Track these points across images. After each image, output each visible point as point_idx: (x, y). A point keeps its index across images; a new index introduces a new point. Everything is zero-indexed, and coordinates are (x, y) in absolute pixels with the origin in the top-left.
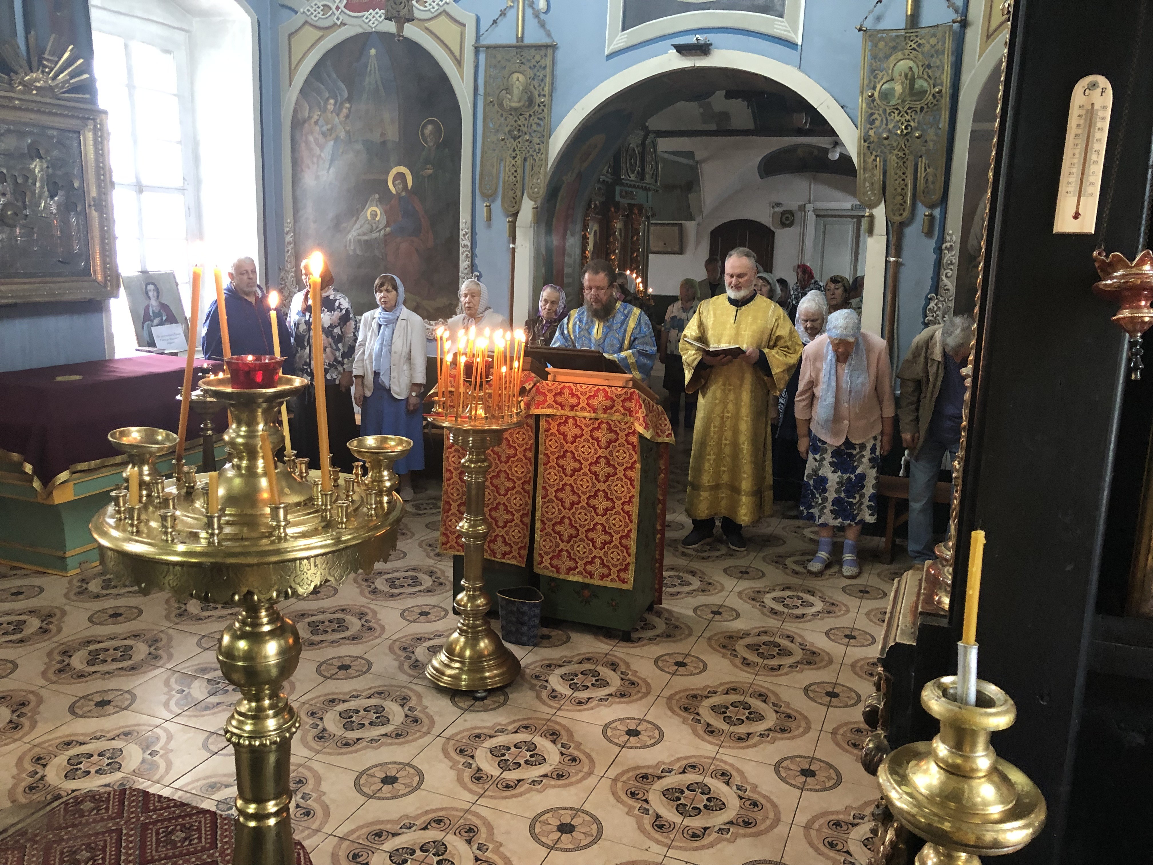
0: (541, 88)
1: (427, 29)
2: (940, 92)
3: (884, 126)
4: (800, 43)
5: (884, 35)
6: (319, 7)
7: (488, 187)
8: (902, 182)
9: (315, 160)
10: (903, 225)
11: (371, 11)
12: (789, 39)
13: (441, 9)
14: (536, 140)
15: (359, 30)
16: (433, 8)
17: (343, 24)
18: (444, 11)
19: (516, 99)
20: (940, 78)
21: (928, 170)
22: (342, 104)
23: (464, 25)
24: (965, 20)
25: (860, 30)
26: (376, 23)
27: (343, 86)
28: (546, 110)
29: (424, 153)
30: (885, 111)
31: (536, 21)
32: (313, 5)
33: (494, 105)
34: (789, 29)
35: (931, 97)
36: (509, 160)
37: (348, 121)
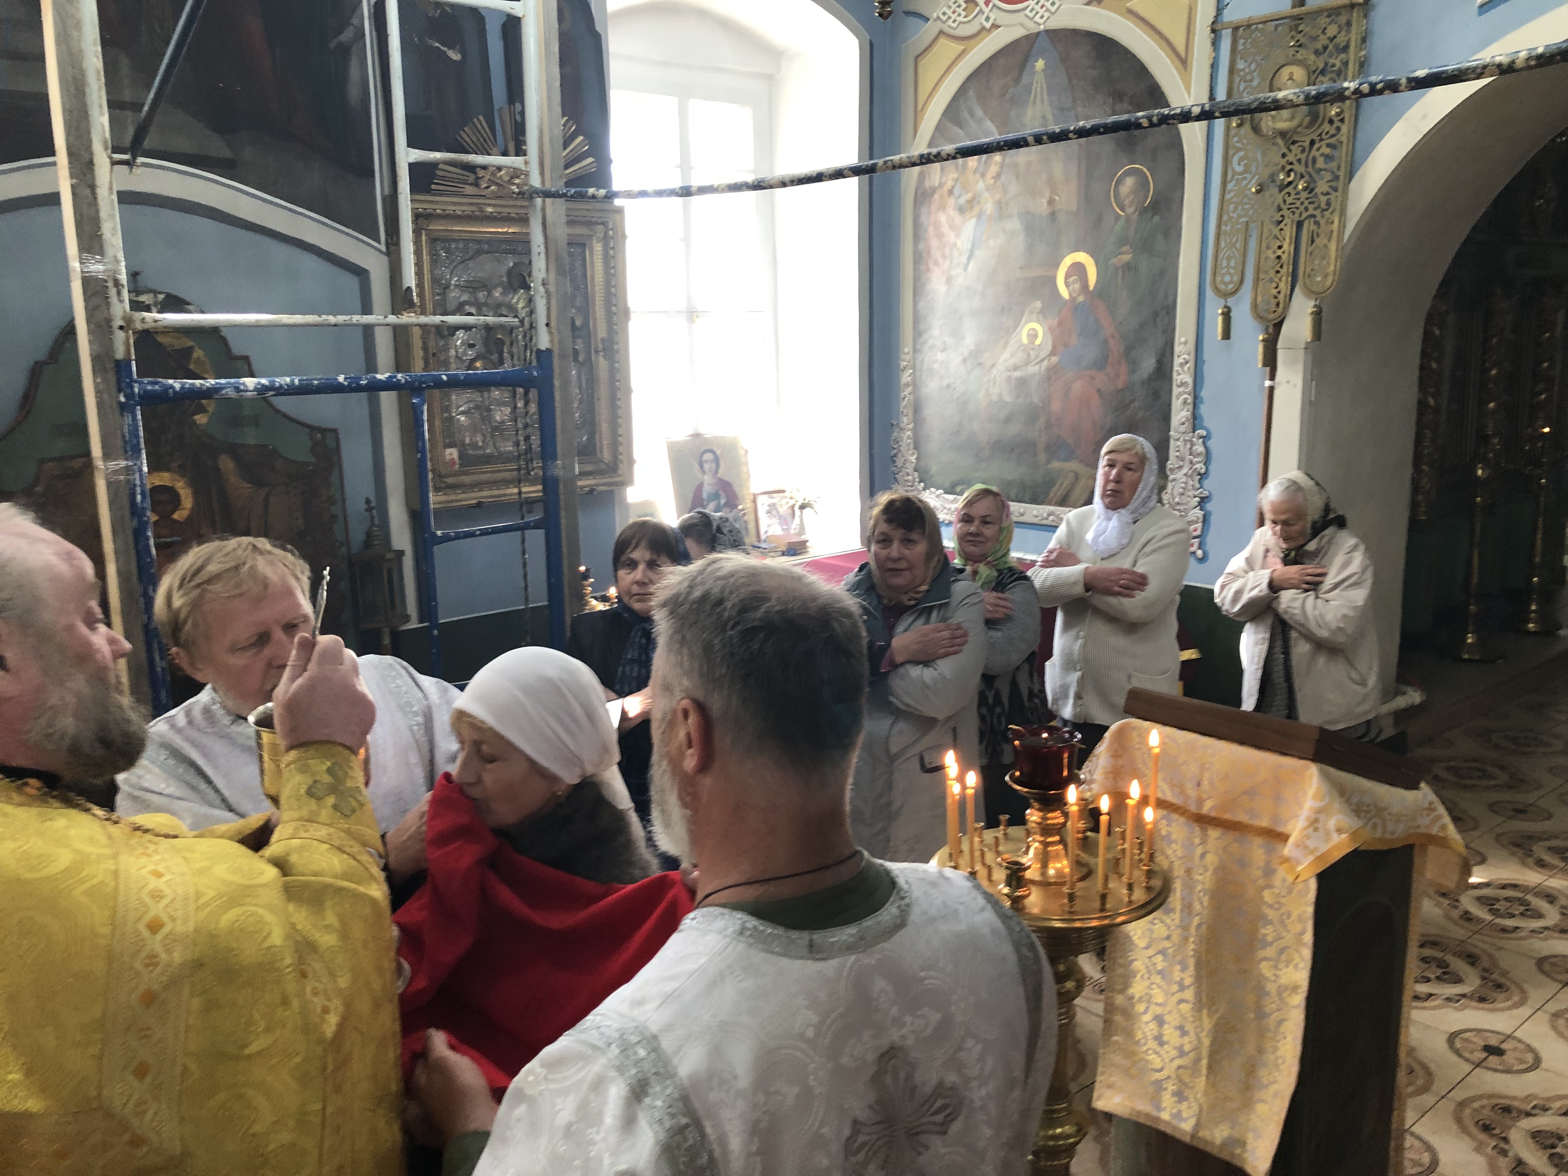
1: (1131, 13)
6: (959, 6)
7: (1227, 278)
9: (947, 251)
15: (1019, 33)
17: (995, 26)
19: (1285, 116)
26: (1047, 15)
28: (1344, 129)
29: (1118, 227)
36: (1268, 225)
37: (998, 183)
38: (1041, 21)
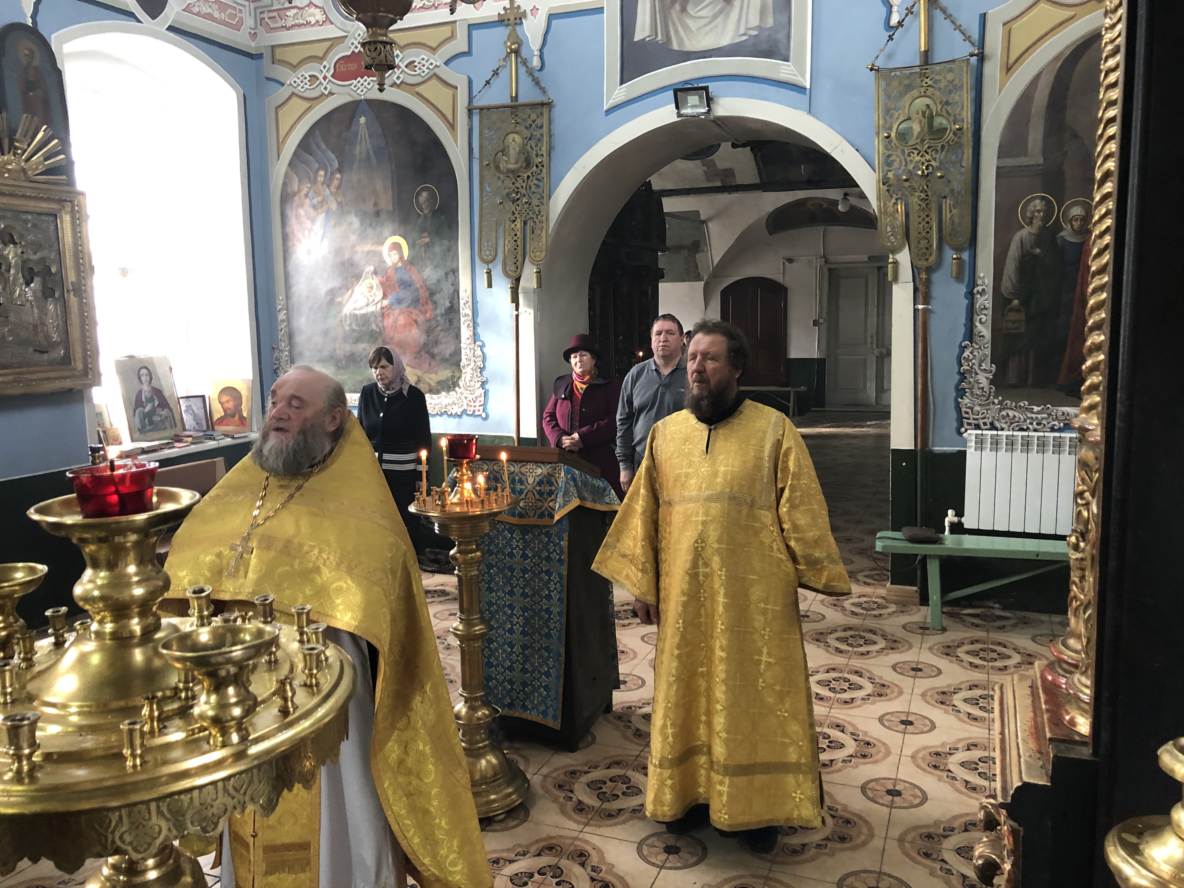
0: (538, 148)
1: (418, 94)
2: (960, 129)
3: (903, 168)
4: (808, 87)
5: (898, 73)
6: (305, 78)
7: (488, 253)
8: (926, 225)
9: (306, 233)
10: (930, 270)
11: (359, 79)
12: (795, 82)
13: (432, 73)
14: (535, 202)
15: (348, 99)
16: (424, 72)
17: (331, 94)
18: (435, 74)
19: (513, 161)
20: (960, 115)
21: (954, 211)
22: (333, 174)
23: (456, 88)
24: (983, 53)
25: (872, 70)
26: (365, 90)
27: (333, 156)
28: (544, 171)
29: (420, 221)
30: (903, 152)
31: (531, 79)
32: (299, 76)
34: (796, 73)
35: (951, 135)
36: (508, 223)
37: (340, 192)
38: (362, 94)
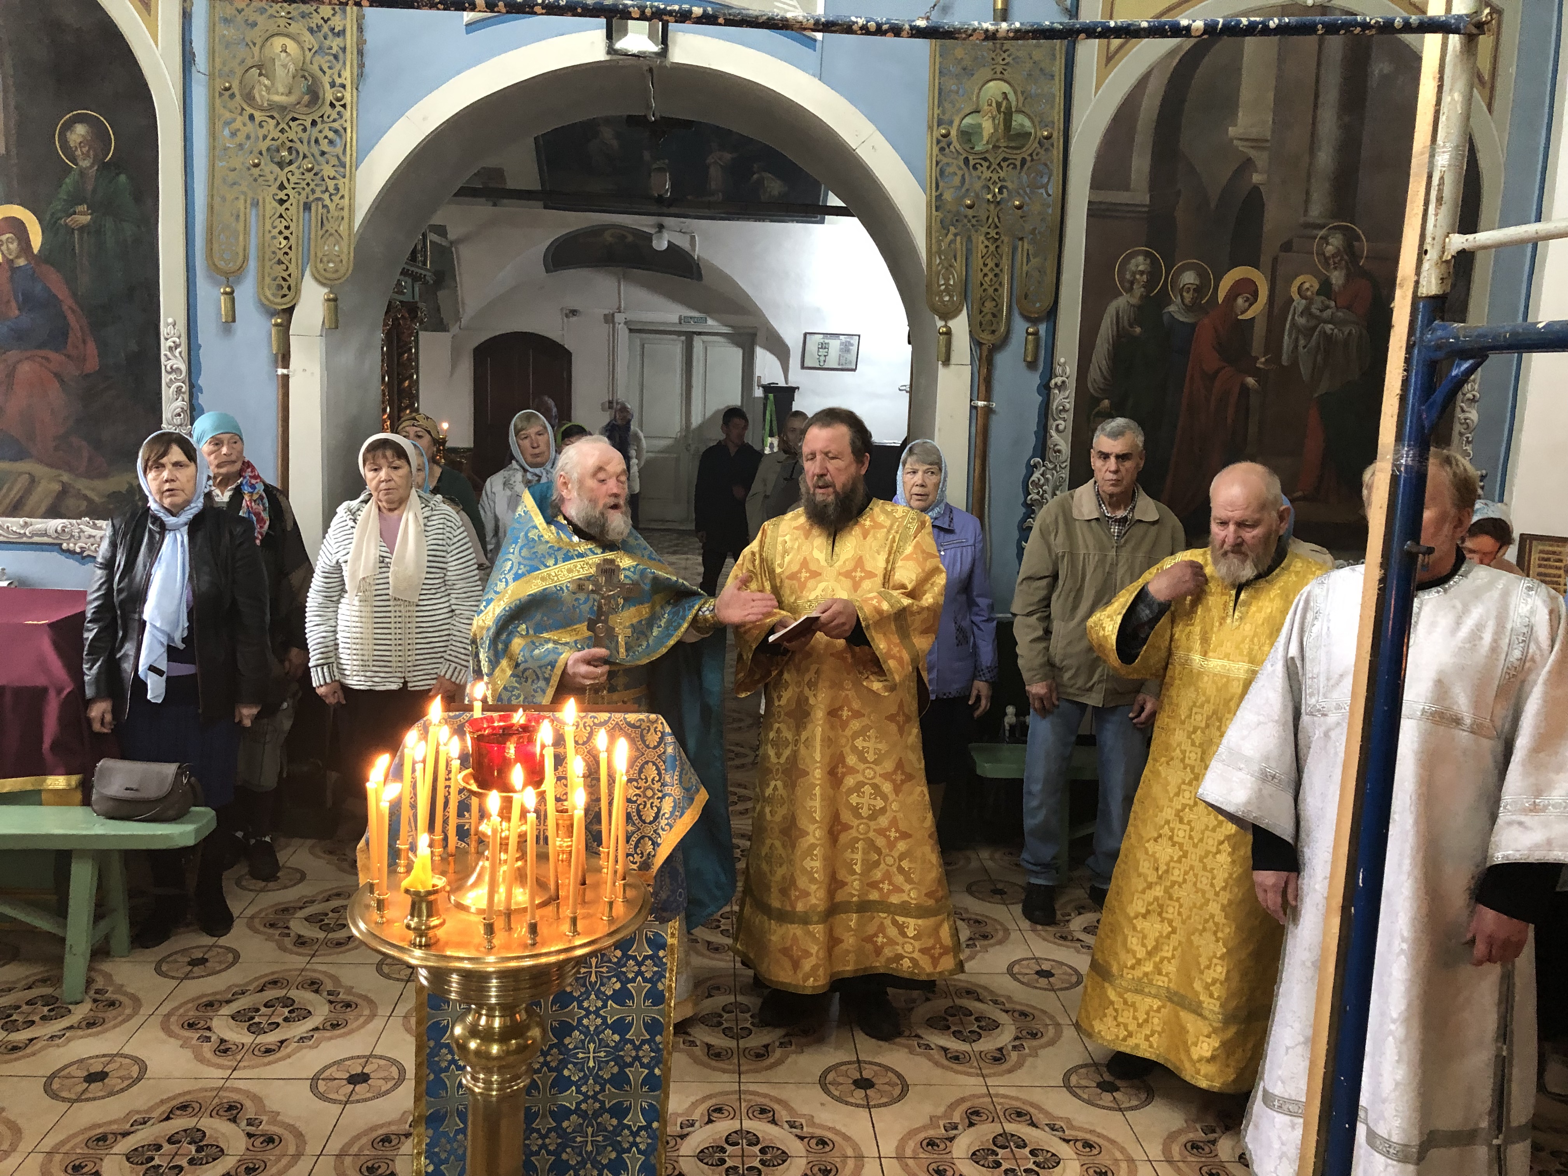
0: (335, 71)
2: (1048, 138)
3: (966, 186)
4: (819, 37)
7: (227, 256)
8: (995, 279)
10: (994, 347)
14: (328, 171)
19: (281, 89)
20: (1048, 115)
21: (1033, 261)
28: (347, 114)
29: (68, 181)
30: (966, 160)
33: (232, 96)
35: (1036, 145)
36: (271, 203)
